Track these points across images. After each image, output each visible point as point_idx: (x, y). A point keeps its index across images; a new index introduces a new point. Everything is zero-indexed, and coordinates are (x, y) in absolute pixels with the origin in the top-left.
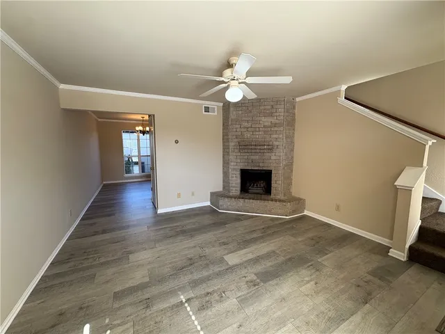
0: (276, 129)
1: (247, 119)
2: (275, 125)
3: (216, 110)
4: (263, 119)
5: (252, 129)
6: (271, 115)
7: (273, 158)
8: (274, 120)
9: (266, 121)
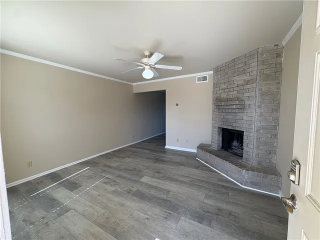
0: (248, 86)
1: (224, 81)
2: (248, 82)
3: (208, 78)
4: (237, 78)
5: (228, 90)
6: (244, 72)
7: (245, 118)
8: (246, 77)
9: (239, 80)
